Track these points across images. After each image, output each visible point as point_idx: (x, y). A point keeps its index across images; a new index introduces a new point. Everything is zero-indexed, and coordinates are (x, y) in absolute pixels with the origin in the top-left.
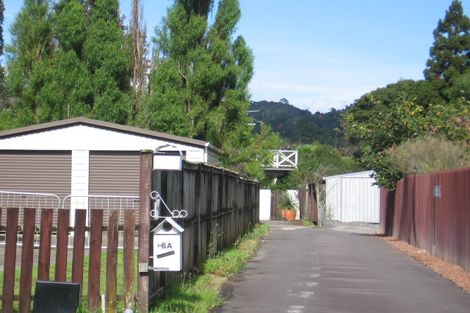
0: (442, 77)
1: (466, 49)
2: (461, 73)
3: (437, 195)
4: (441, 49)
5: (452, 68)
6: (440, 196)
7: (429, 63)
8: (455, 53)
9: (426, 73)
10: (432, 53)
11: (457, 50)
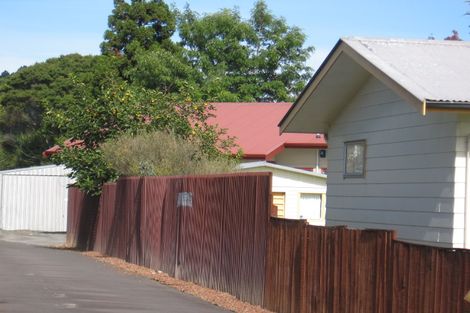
0: (122, 53)
1: (153, 20)
2: (147, 48)
3: (184, 204)
4: (121, 18)
5: (136, 43)
6: (190, 205)
7: (108, 35)
8: (140, 24)
9: (103, 47)
10: (112, 22)
11: (142, 20)
